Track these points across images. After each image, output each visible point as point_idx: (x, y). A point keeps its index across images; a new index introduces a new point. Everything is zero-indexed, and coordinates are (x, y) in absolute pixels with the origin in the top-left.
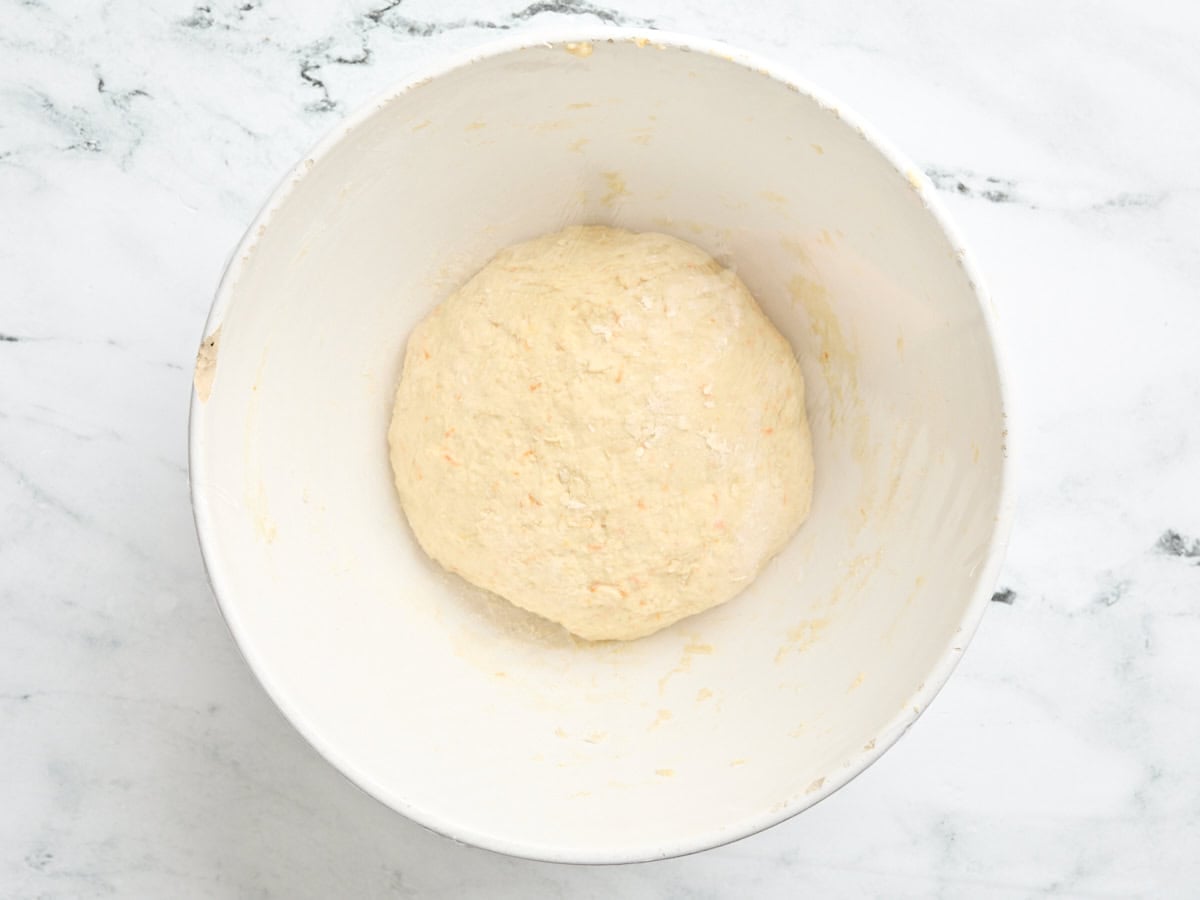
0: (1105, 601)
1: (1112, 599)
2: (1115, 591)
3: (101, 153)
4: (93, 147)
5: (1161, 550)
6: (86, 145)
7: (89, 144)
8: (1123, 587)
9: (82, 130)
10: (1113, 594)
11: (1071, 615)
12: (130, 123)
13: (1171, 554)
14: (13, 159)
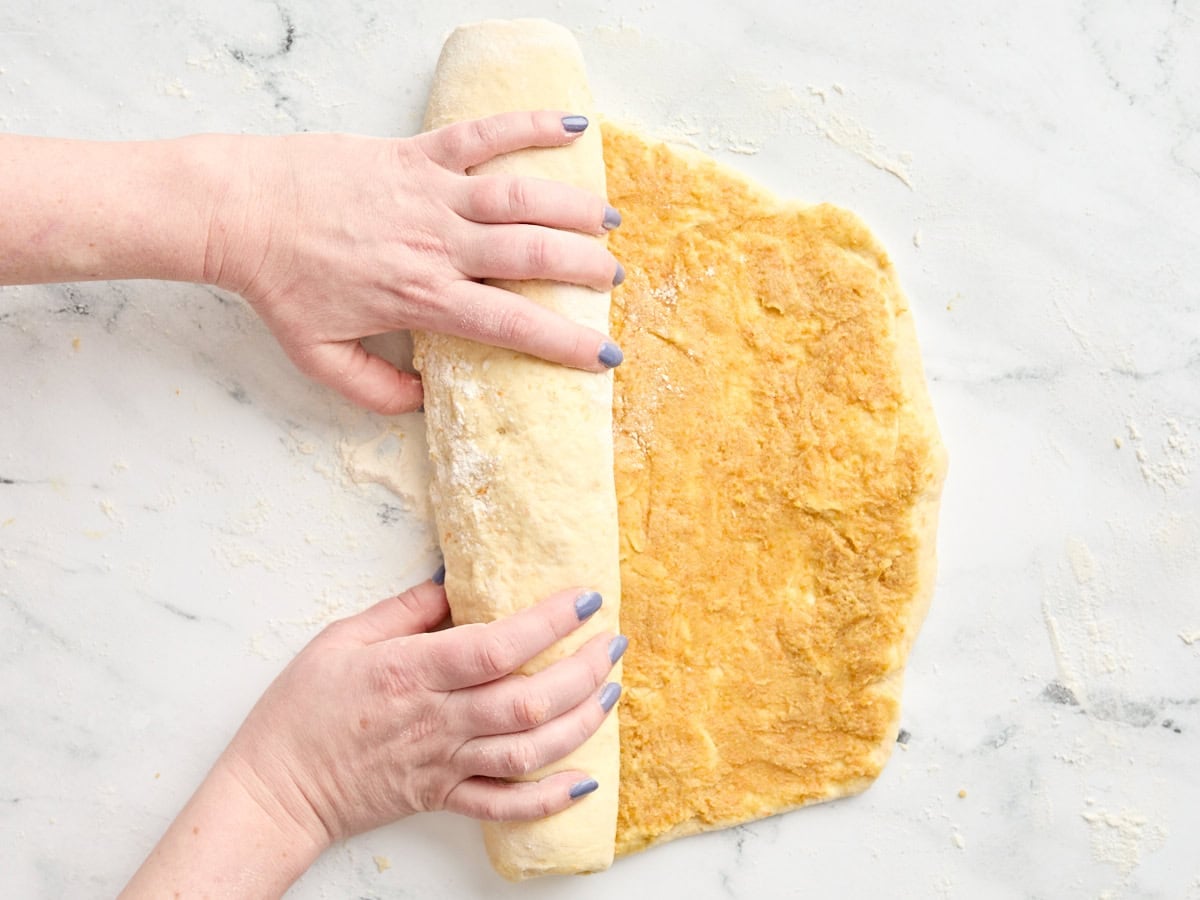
0: (994, 744)
1: (1000, 742)
2: (1003, 735)
3: (88, 317)
4: (81, 310)
5: (1047, 698)
6: (75, 309)
7: (78, 308)
8: (1010, 731)
9: (72, 295)
10: (1002, 739)
11: (961, 756)
12: (114, 289)
13: (1056, 703)
14: (10, 319)
